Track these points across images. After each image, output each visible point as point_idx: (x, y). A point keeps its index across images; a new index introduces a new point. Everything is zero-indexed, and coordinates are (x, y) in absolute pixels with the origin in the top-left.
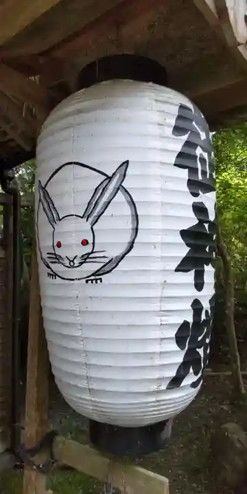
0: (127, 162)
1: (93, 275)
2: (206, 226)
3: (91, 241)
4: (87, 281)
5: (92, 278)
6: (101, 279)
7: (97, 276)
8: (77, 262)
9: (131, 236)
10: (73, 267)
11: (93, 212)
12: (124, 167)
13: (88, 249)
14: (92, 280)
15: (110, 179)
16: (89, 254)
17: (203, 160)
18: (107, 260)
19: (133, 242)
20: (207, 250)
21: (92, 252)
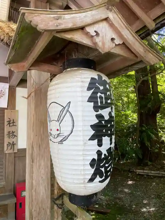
0: (70, 102)
1: (61, 141)
2: (103, 122)
3: (59, 130)
4: (59, 143)
5: (60, 142)
6: (63, 143)
7: (61, 142)
8: (56, 136)
9: (72, 128)
10: (55, 138)
11: (60, 120)
12: (69, 104)
13: (59, 132)
14: (60, 143)
15: (64, 108)
16: (59, 134)
17: (101, 98)
18: (64, 136)
19: (72, 130)
20: (104, 131)
21: (60, 134)
